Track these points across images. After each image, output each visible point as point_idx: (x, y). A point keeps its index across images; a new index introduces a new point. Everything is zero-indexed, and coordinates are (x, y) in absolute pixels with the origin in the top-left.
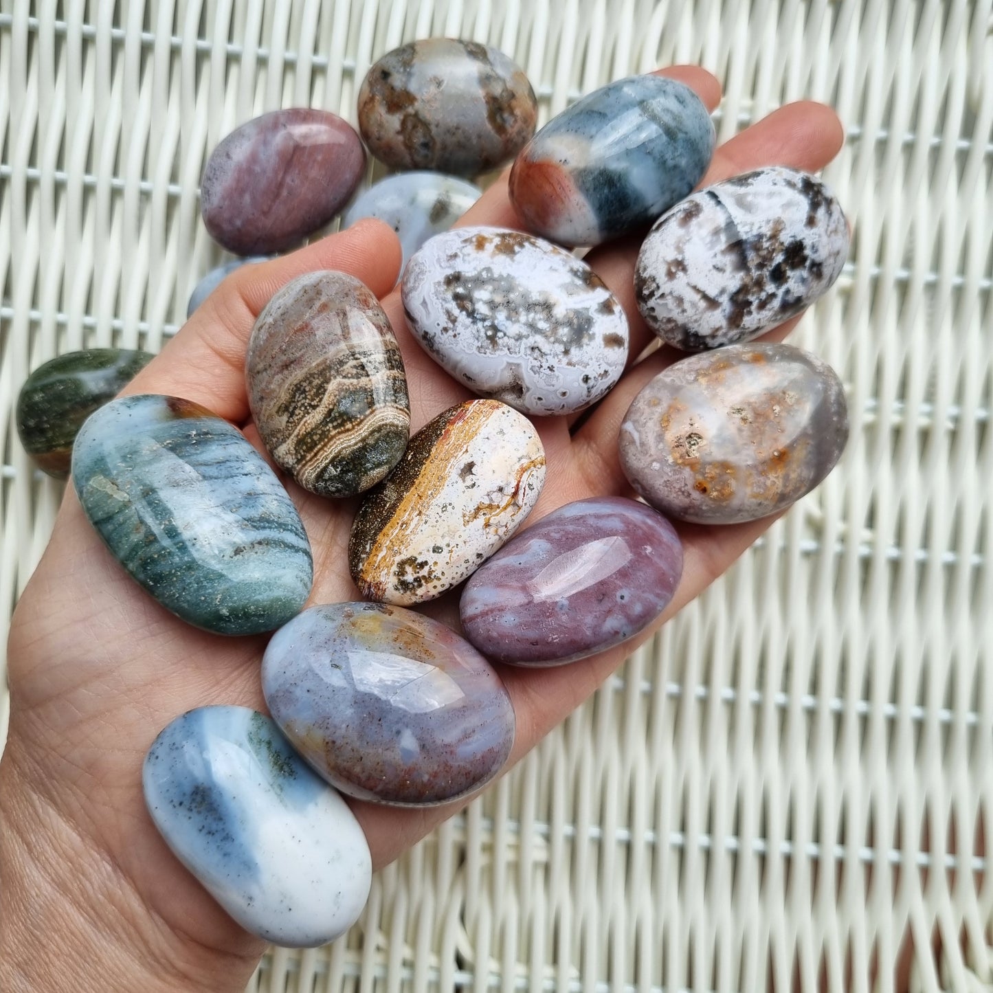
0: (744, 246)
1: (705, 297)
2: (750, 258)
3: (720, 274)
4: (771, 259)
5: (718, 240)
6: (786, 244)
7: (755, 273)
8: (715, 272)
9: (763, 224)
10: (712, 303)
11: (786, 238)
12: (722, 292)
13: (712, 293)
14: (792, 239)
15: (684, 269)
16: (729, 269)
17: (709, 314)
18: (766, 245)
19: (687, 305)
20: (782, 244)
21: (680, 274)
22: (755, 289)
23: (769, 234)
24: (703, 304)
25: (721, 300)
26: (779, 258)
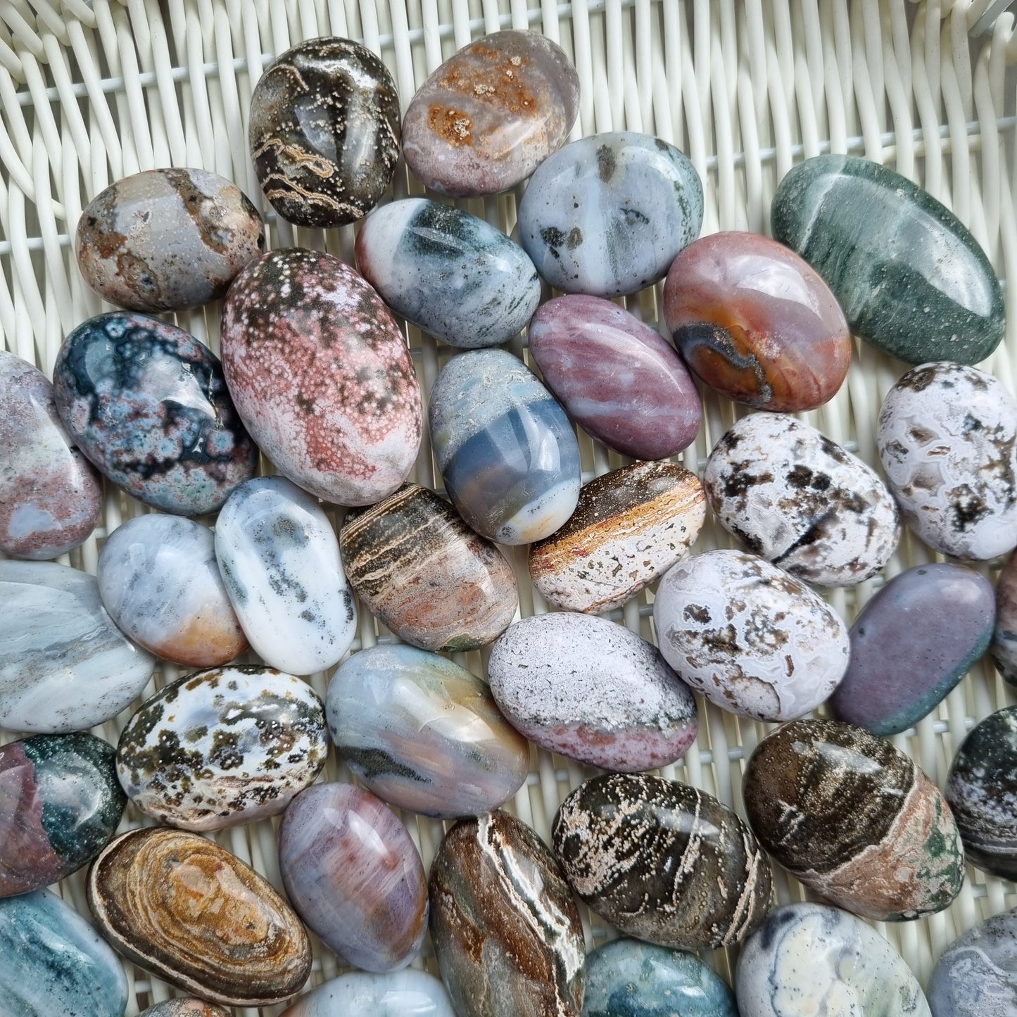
0: (815, 522)
1: (870, 534)
2: (822, 513)
3: (847, 531)
4: (814, 495)
5: (821, 545)
6: (795, 490)
7: (832, 503)
8: (847, 536)
9: (789, 516)
10: (872, 524)
11: (791, 492)
12: (860, 522)
13: (865, 530)
14: (789, 487)
15: (856, 560)
16: (840, 526)
17: (880, 523)
18: (805, 506)
19: (881, 543)
20: (797, 493)
21: (861, 561)
22: (842, 495)
23: (795, 508)
24: (876, 532)
25: (866, 520)
26: (810, 489)
